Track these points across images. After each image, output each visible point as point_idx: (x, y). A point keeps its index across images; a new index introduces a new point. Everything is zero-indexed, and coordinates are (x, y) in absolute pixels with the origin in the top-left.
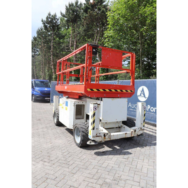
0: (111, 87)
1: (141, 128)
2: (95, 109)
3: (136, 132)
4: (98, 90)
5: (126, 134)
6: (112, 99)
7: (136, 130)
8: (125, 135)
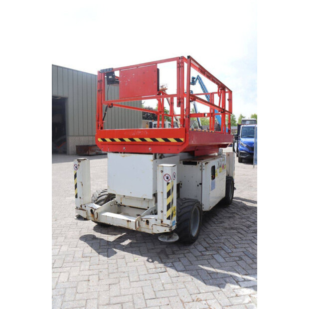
0: (134, 134)
1: (162, 222)
2: (76, 168)
3: (150, 226)
5: (128, 221)
7: (150, 220)
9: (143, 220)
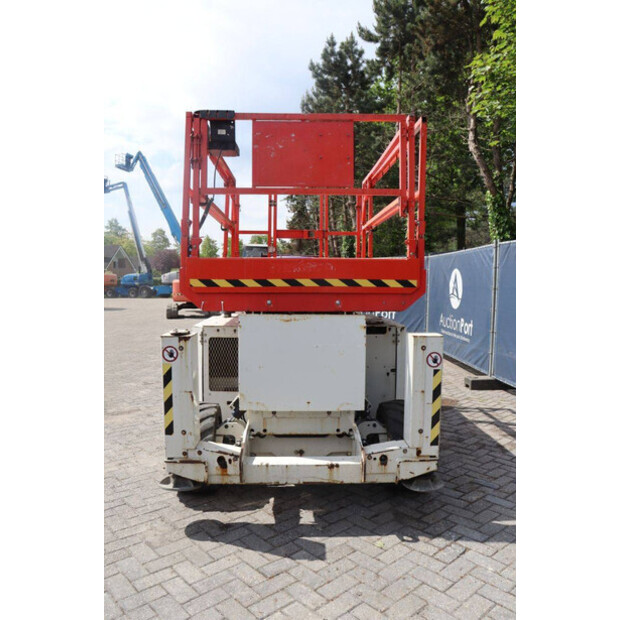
0: (297, 270)
1: (419, 452)
2: (171, 355)
3: (391, 466)
4: (236, 283)
5: (331, 467)
6: (286, 317)
7: (389, 455)
8: (331, 474)
9: (373, 456)
